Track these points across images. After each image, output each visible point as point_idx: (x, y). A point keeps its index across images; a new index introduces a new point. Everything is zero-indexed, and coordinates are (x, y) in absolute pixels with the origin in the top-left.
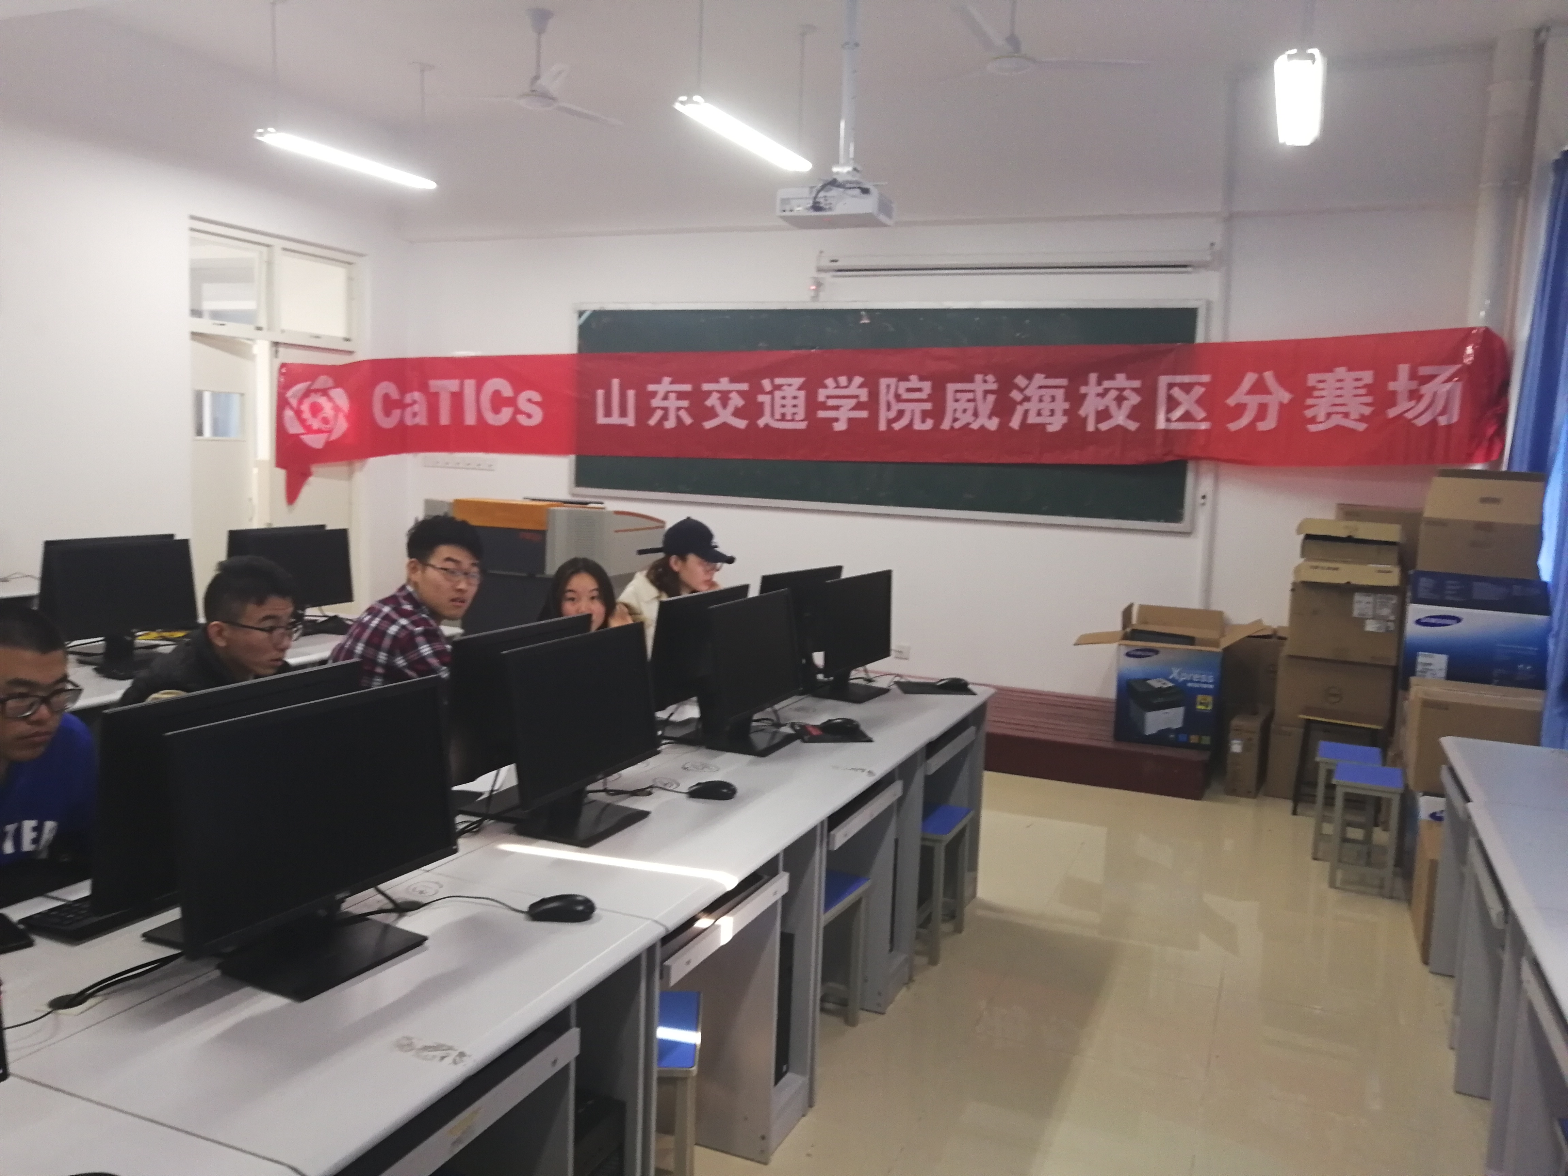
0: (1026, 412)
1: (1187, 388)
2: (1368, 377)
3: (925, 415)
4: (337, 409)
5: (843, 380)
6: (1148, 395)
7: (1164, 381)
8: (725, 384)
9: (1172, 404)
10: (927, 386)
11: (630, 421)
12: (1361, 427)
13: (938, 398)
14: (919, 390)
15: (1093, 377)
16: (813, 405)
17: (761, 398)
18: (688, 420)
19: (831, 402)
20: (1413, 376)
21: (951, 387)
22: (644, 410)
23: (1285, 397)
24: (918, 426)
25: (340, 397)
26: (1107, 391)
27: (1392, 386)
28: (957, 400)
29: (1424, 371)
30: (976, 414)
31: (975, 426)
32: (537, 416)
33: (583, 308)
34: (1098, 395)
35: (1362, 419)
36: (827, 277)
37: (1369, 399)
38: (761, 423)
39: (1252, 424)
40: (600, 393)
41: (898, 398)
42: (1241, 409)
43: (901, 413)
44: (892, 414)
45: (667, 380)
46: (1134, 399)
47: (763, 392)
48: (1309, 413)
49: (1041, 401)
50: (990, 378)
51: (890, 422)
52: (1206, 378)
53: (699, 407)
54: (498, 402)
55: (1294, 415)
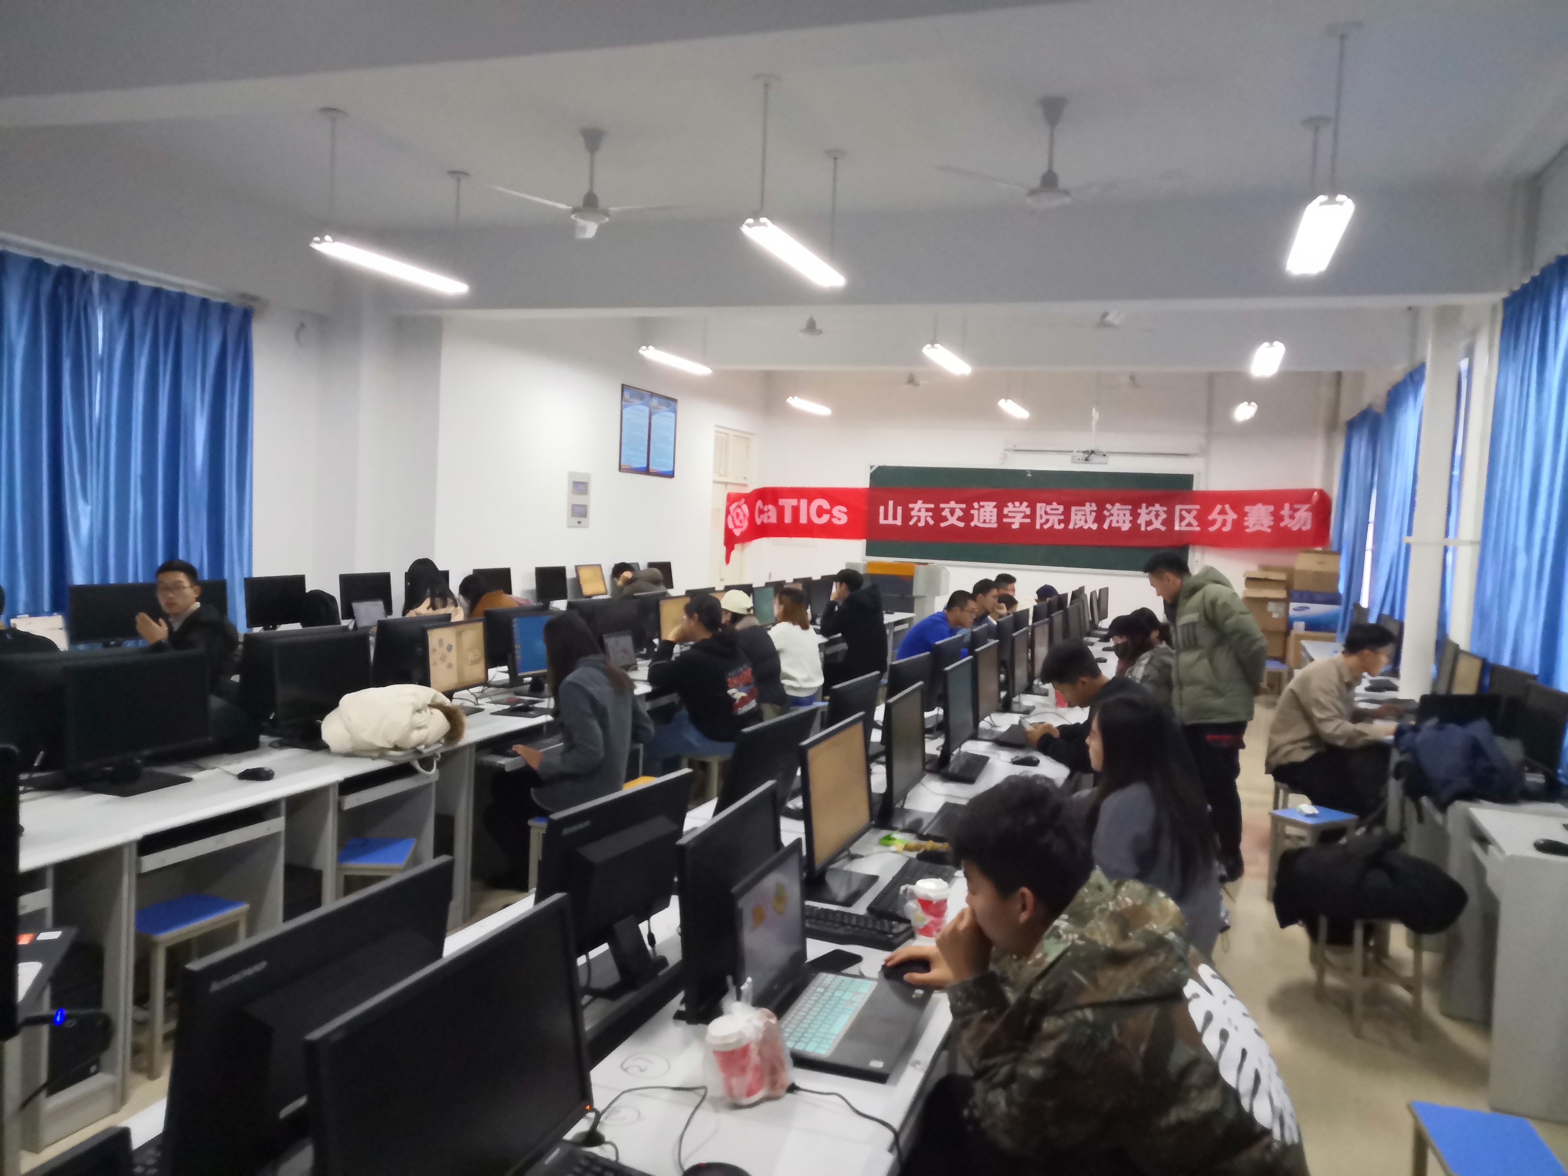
0: (1111, 521)
1: (1189, 511)
2: (1271, 508)
3: (1060, 522)
4: (744, 515)
5: (1017, 504)
6: (1170, 514)
7: (1178, 508)
8: (953, 504)
9: (1182, 518)
10: (1061, 508)
11: (899, 522)
12: (1269, 531)
13: (1067, 514)
14: (1058, 509)
15: (1144, 505)
16: (1000, 516)
17: (972, 512)
18: (931, 522)
19: (1010, 514)
20: (1291, 508)
21: (1073, 509)
22: (907, 516)
23: (1235, 516)
24: (1057, 527)
25: (745, 508)
26: (1151, 511)
28: (1076, 515)
29: (1296, 506)
30: (1086, 522)
31: (1086, 527)
32: (844, 519)
33: (872, 465)
34: (1147, 513)
35: (1269, 527)
36: (1009, 454)
37: (1272, 518)
38: (972, 524)
39: (1220, 529)
40: (882, 508)
41: (1046, 513)
42: (1214, 522)
43: (1047, 521)
44: (1043, 521)
45: (920, 502)
46: (1163, 516)
47: (973, 508)
48: (1246, 524)
49: (1118, 515)
50: (1094, 505)
51: (1042, 525)
52: (1198, 507)
53: (938, 515)
54: (820, 512)
55: (1239, 524)
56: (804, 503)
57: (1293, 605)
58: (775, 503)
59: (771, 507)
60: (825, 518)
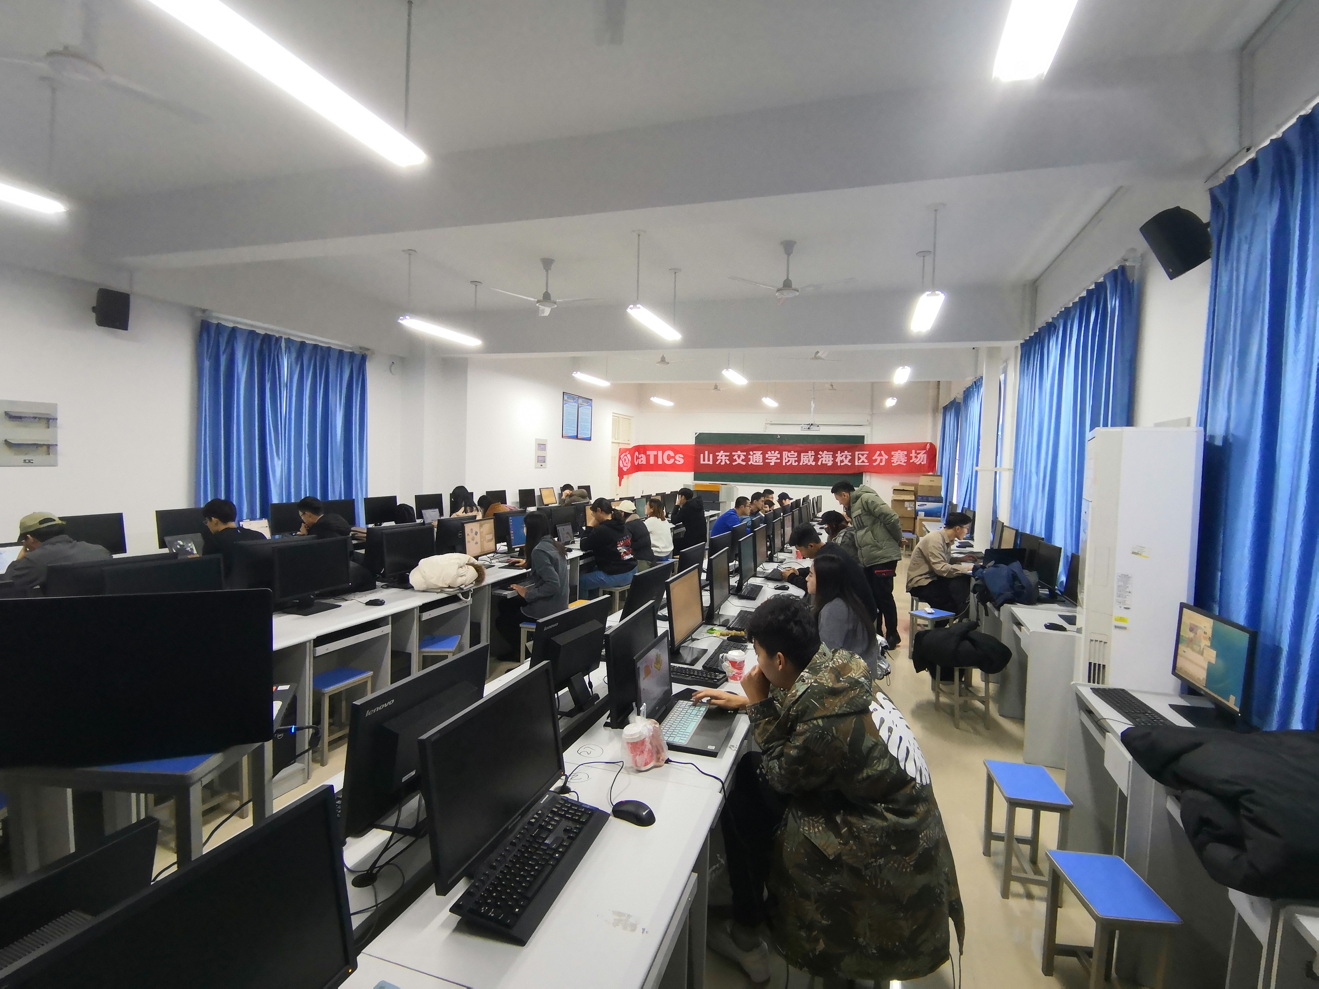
0: (822, 460)
1: (863, 455)
2: (906, 453)
3: (795, 461)
4: (629, 460)
5: (773, 452)
6: (853, 456)
7: (857, 453)
8: (739, 453)
9: (859, 459)
10: (796, 454)
11: (711, 463)
12: (905, 464)
13: (799, 457)
14: (794, 455)
15: (839, 452)
16: (764, 458)
17: (749, 457)
18: (728, 462)
19: (769, 458)
20: (916, 453)
21: (802, 454)
22: (715, 459)
23: (887, 457)
24: (794, 464)
25: (629, 456)
26: (843, 455)
27: (911, 455)
28: (804, 457)
29: (918, 452)
30: (809, 461)
31: (809, 464)
32: (682, 461)
33: (696, 432)
34: (841, 456)
35: (905, 462)
36: (768, 426)
37: (906, 458)
38: (750, 463)
39: (879, 463)
40: (702, 455)
41: (788, 457)
42: (876, 460)
43: (789, 461)
44: (787, 461)
45: (722, 452)
46: (850, 457)
47: (750, 455)
48: (892, 461)
49: (826, 458)
50: (813, 452)
51: (786, 463)
52: (867, 453)
53: (731, 459)
54: (669, 458)
55: (889, 461)
56: (660, 453)
57: (918, 503)
58: (645, 453)
59: (642, 455)
60: (672, 461)
